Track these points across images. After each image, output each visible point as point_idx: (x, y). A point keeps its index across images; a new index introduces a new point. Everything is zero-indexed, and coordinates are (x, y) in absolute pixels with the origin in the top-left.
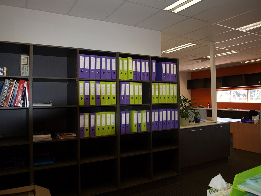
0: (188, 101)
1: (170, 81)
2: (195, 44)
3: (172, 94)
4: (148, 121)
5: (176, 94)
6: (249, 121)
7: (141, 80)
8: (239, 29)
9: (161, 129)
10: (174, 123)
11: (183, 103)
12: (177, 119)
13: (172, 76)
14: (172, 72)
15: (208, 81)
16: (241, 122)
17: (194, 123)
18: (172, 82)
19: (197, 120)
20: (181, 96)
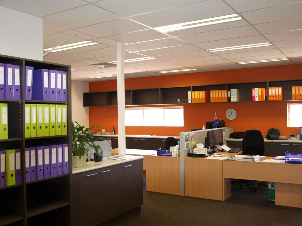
0: (84, 129)
1: (57, 100)
2: (97, 43)
3: (59, 121)
4: (19, 167)
5: (65, 120)
6: (166, 153)
7: (5, 98)
8: (158, 29)
9: (41, 178)
10: (63, 167)
11: (77, 133)
12: (66, 160)
13: (59, 93)
14: (59, 87)
15: (113, 95)
16: (156, 155)
17: (93, 162)
18: (59, 102)
19: (98, 158)
20: (73, 122)
